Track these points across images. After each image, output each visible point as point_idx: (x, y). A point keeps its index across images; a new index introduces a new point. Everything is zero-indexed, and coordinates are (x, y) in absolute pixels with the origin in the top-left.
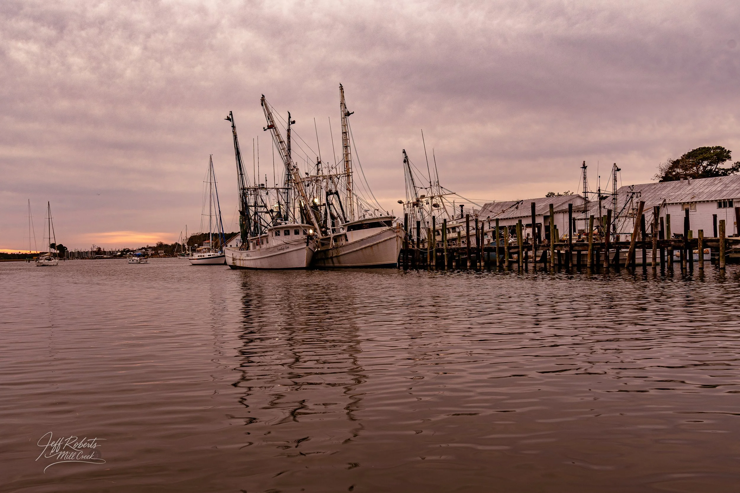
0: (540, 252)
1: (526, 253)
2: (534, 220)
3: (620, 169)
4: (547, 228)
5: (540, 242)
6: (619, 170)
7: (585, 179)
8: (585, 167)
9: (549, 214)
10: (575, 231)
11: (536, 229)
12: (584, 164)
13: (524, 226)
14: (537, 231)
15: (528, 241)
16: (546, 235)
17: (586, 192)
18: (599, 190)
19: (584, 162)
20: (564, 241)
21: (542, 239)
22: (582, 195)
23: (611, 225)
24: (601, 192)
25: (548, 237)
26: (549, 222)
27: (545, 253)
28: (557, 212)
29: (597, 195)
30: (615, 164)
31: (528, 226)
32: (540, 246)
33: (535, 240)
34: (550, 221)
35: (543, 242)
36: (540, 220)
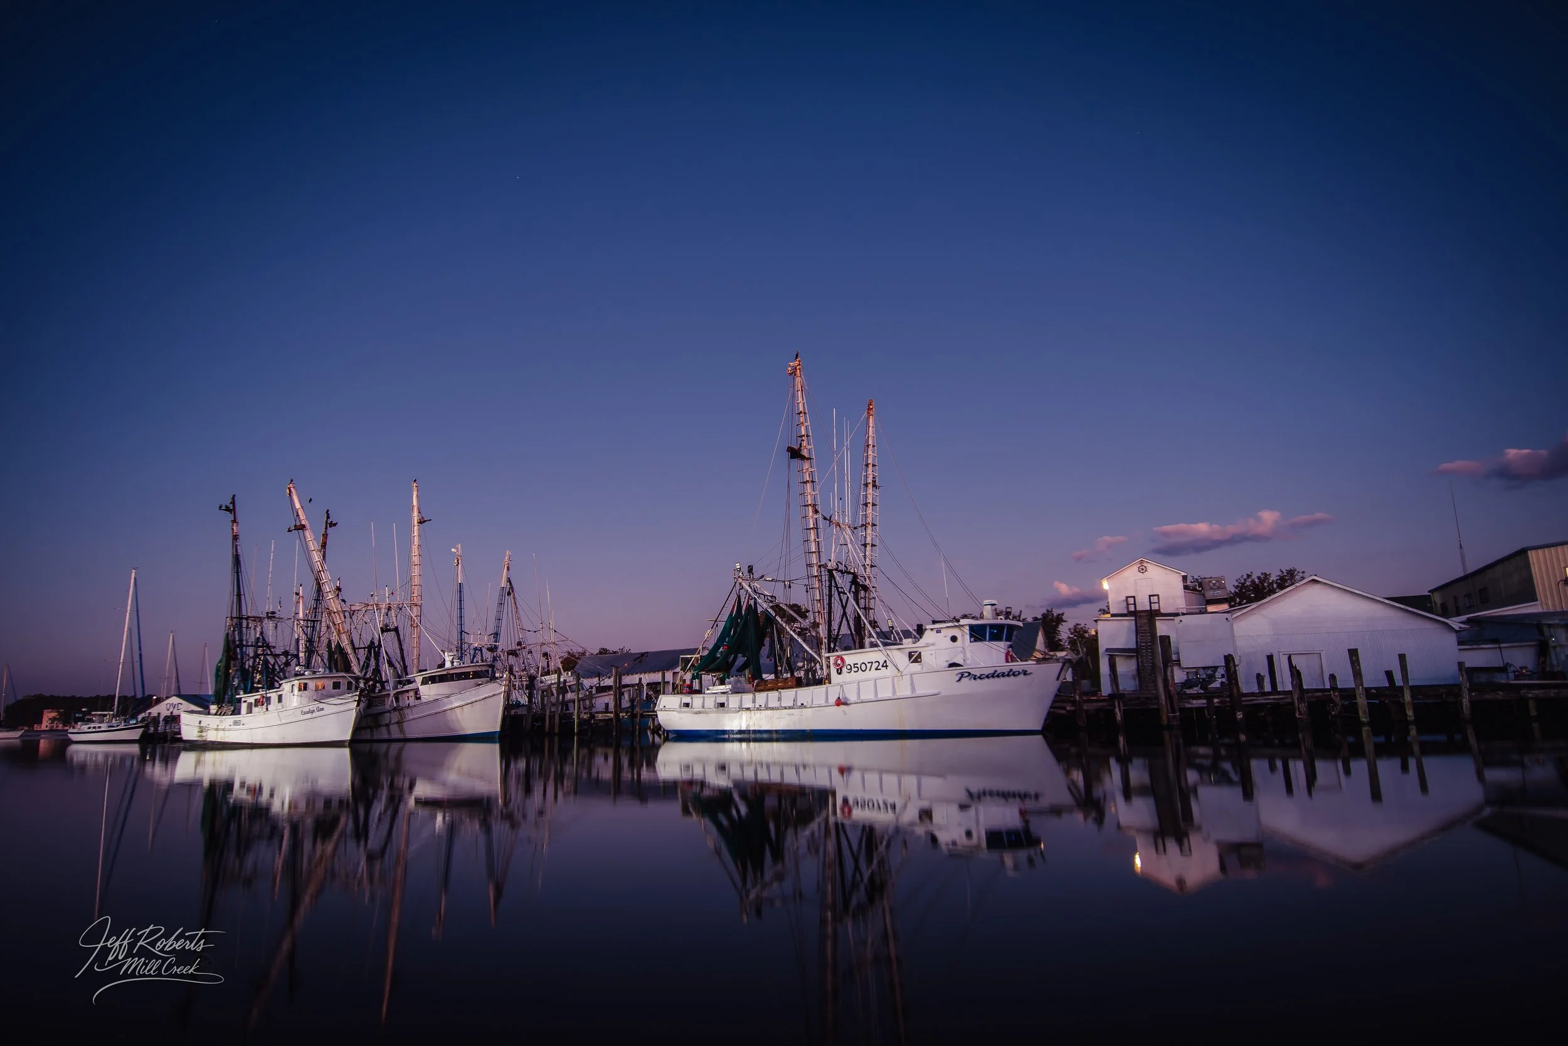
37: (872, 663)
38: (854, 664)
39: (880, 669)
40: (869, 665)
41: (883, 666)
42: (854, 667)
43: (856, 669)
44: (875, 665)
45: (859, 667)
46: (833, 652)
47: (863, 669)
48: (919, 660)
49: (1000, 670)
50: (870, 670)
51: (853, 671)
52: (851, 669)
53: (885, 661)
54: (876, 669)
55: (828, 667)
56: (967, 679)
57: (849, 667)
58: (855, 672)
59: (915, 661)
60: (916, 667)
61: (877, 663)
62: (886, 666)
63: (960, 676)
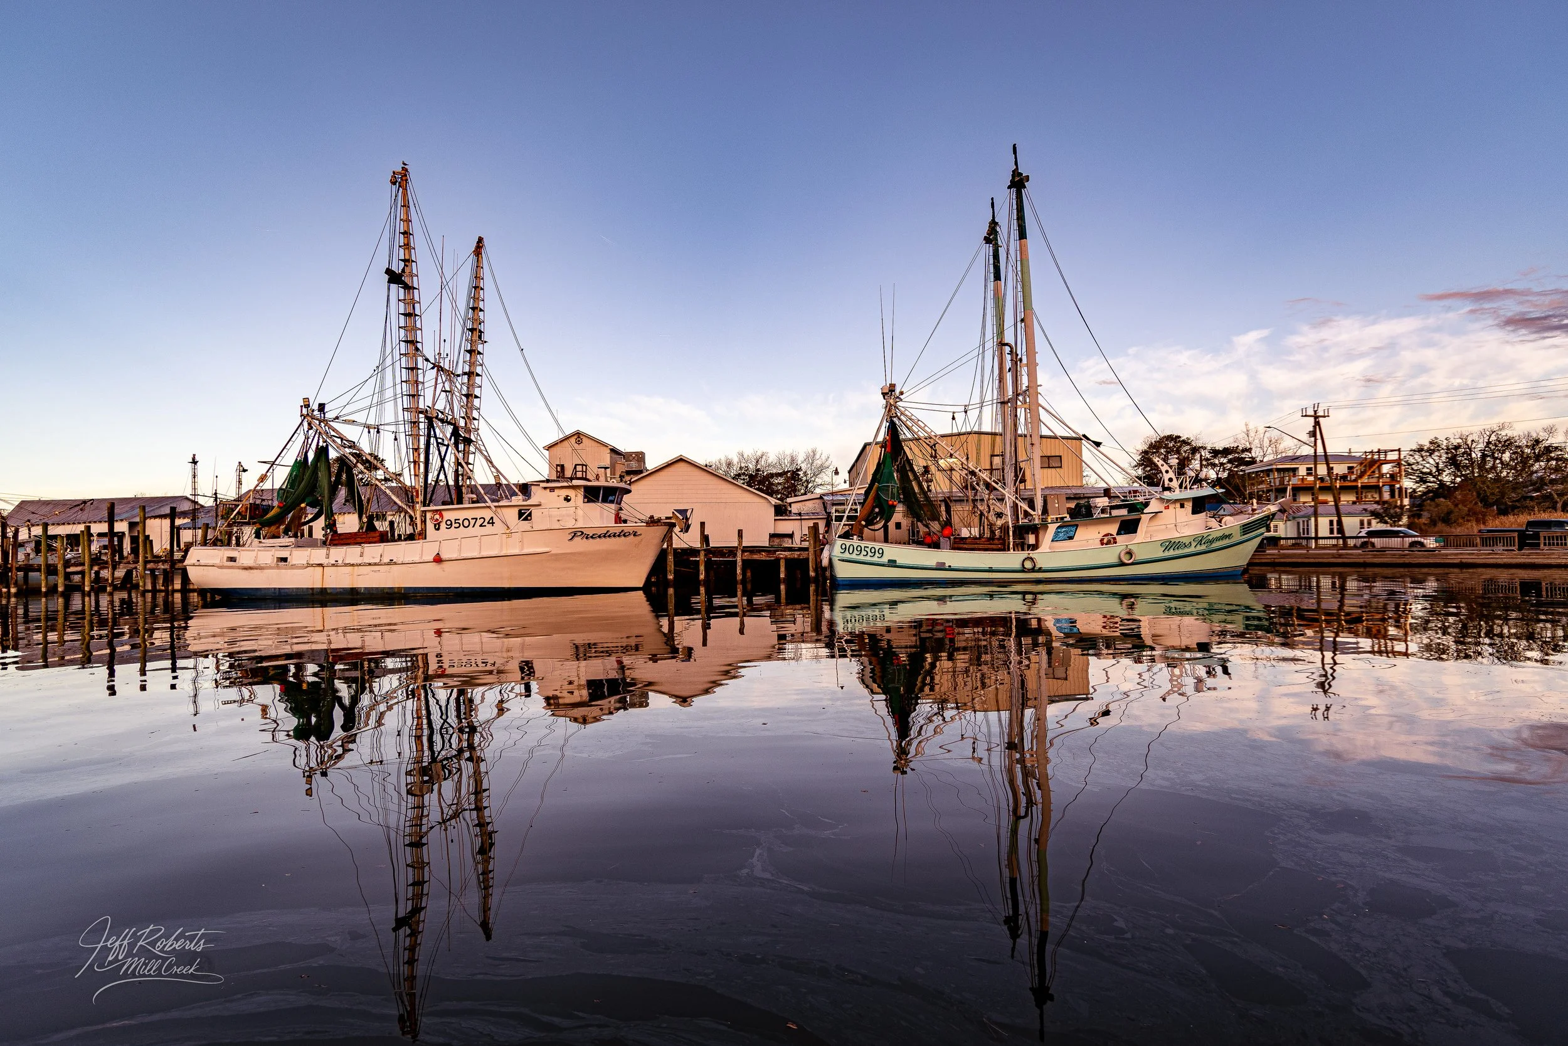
0: (120, 573)
1: (97, 573)
2: (111, 527)
3: (247, 470)
4: (134, 540)
5: (122, 557)
6: (245, 471)
7: (194, 477)
8: (194, 462)
9: (137, 520)
10: (178, 545)
11: (116, 539)
12: (194, 459)
13: (95, 535)
14: (116, 543)
15: (100, 556)
16: (131, 548)
17: (195, 495)
18: (216, 494)
19: (194, 455)
20: (161, 557)
21: (125, 554)
22: (191, 497)
23: (234, 538)
24: (219, 496)
25: (135, 551)
26: (138, 531)
27: (129, 574)
28: (150, 518)
29: (212, 499)
30: (240, 463)
31: (100, 535)
32: (120, 563)
33: (113, 555)
34: (139, 529)
35: (127, 557)
36: (121, 527)
37: (476, 519)
38: (456, 520)
39: (486, 526)
40: (472, 522)
41: (488, 523)
42: (455, 523)
43: (457, 525)
44: (480, 522)
45: (461, 522)
46: (429, 506)
47: (466, 526)
48: (529, 518)
49: (612, 531)
50: (473, 527)
51: (453, 527)
52: (451, 524)
53: (492, 518)
54: (481, 526)
55: (424, 522)
56: (580, 538)
57: (449, 523)
58: (455, 528)
59: (526, 519)
60: (525, 525)
61: (483, 520)
62: (493, 523)
63: (573, 535)
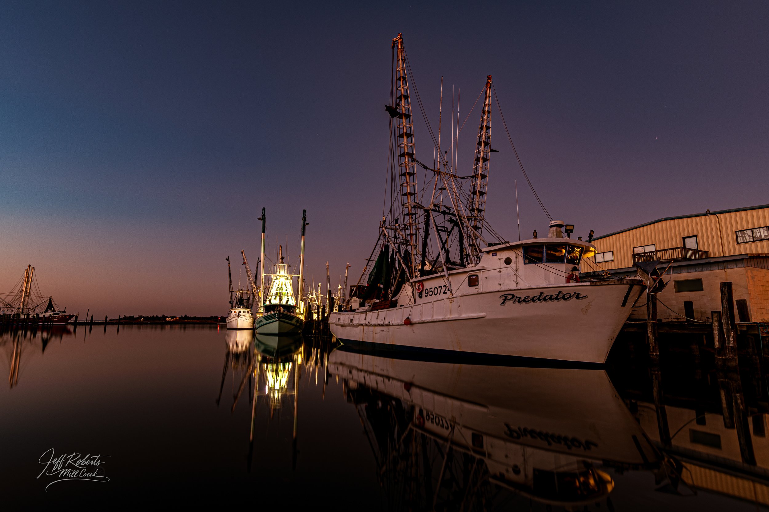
37: (441, 287)
38: (430, 288)
39: (446, 293)
40: (439, 289)
42: (430, 291)
43: (430, 293)
44: (443, 289)
45: (433, 290)
47: (436, 293)
48: (477, 283)
50: (440, 294)
51: (429, 295)
52: (428, 293)
54: (444, 293)
57: (427, 292)
58: (430, 295)
59: (473, 286)
60: (473, 291)
61: (445, 287)
62: (451, 290)
63: (504, 298)
